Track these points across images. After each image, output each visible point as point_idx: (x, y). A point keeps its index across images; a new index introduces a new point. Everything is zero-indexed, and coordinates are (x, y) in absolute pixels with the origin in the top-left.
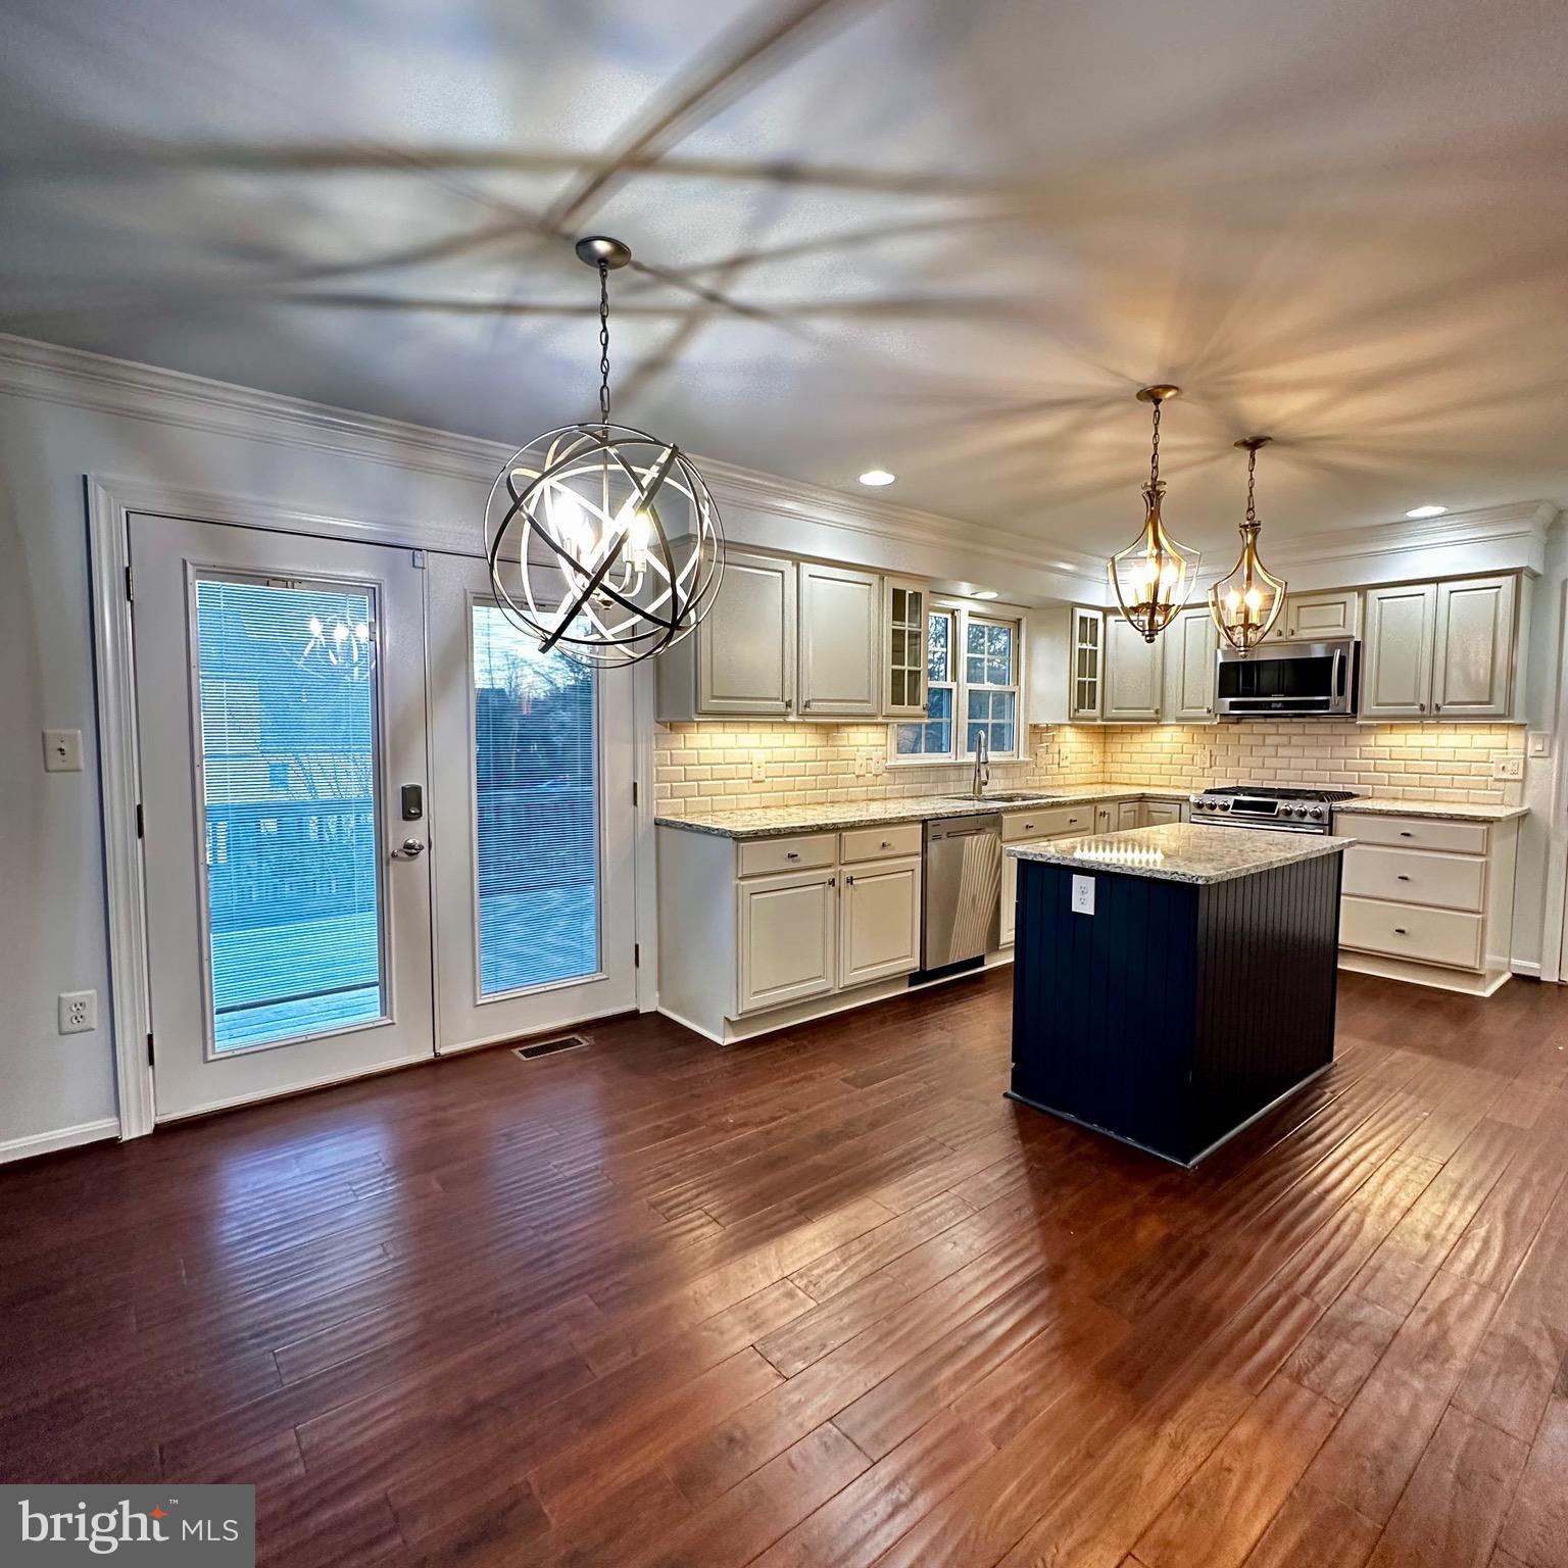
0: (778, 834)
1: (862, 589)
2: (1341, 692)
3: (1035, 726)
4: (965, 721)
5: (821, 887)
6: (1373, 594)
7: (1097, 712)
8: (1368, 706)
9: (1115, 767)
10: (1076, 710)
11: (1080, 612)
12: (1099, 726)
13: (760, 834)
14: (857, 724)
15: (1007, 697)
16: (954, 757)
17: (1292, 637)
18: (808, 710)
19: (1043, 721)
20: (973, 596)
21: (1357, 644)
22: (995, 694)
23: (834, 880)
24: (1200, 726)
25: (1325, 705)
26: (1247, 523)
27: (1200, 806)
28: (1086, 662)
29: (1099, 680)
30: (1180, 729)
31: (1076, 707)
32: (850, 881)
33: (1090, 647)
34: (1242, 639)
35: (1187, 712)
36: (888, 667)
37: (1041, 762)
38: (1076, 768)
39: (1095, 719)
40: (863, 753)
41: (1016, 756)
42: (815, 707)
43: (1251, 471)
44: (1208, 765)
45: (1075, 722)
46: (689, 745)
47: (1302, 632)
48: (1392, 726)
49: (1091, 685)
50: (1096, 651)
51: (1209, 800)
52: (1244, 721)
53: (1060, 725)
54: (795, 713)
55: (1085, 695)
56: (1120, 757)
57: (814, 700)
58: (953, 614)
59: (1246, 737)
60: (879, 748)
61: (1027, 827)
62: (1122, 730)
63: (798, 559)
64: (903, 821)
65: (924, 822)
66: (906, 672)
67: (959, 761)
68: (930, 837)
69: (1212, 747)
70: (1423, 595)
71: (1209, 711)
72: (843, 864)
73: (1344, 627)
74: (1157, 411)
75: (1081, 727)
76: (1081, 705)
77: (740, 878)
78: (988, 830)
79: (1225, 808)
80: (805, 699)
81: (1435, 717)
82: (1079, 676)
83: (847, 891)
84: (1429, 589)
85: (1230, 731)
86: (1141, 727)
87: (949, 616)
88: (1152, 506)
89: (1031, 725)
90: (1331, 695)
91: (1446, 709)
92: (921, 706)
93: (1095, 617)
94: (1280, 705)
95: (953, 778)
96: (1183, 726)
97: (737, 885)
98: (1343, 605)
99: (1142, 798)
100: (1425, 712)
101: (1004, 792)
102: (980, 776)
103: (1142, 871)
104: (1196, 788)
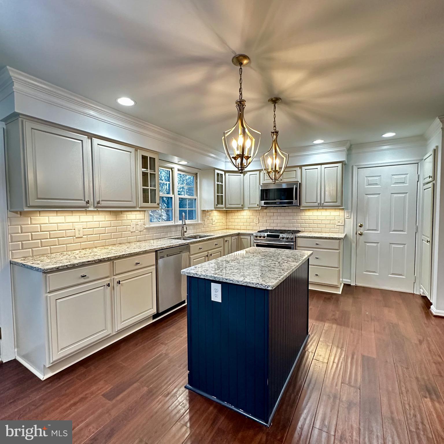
0: (73, 266)
1: (126, 153)
2: (296, 199)
3: (204, 211)
4: (178, 209)
5: (102, 288)
6: (304, 168)
7: (223, 206)
8: (304, 204)
9: (230, 224)
10: (217, 205)
11: (217, 171)
12: (225, 210)
13: (60, 268)
14: (131, 211)
15: (194, 200)
16: (174, 223)
17: (281, 181)
18: (99, 205)
19: (206, 209)
20: (178, 163)
21: (300, 183)
22: (189, 199)
23: (109, 284)
24: (254, 210)
25: (291, 203)
26: (274, 131)
27: (256, 237)
28: (219, 189)
29: (224, 195)
30: (249, 211)
31: (217, 204)
32: (119, 282)
33: (220, 183)
34: (274, 176)
35: (251, 206)
36: (140, 187)
37: (206, 223)
38: (218, 224)
39: (223, 208)
40: (134, 222)
41: (197, 221)
42: (103, 204)
43: (274, 111)
44: (257, 223)
45: (216, 209)
46: (33, 222)
47: (284, 179)
48: (309, 209)
49: (222, 197)
50: (223, 185)
51: (259, 234)
52: (268, 208)
53: (212, 210)
54: (92, 206)
55: (219, 200)
56: (232, 220)
57: (102, 201)
58: (172, 169)
59: (269, 213)
60: (141, 220)
61: (200, 248)
62: (231, 212)
63: (91, 136)
64: (145, 252)
65: (156, 251)
66: (149, 190)
67: (176, 224)
68: (159, 257)
69: (259, 217)
70: (317, 168)
71: (258, 205)
72: (115, 275)
73: (296, 178)
74: (241, 68)
75: (219, 211)
76: (218, 203)
77: (48, 292)
78: (184, 251)
79: (264, 237)
80: (98, 200)
81: (322, 206)
82: (217, 193)
83: (117, 288)
84: (319, 167)
85: (264, 211)
86: (238, 210)
87: (170, 170)
88: (240, 111)
89: (202, 210)
90: (293, 200)
91: (325, 204)
92: (157, 203)
93: (222, 173)
94: (279, 203)
95: (174, 230)
96: (250, 210)
97: (47, 297)
98: (295, 172)
99: (239, 234)
100: (319, 205)
101: (192, 235)
102: (183, 229)
103: (242, 283)
104: (255, 230)
